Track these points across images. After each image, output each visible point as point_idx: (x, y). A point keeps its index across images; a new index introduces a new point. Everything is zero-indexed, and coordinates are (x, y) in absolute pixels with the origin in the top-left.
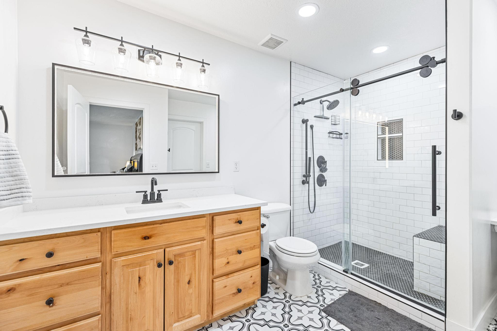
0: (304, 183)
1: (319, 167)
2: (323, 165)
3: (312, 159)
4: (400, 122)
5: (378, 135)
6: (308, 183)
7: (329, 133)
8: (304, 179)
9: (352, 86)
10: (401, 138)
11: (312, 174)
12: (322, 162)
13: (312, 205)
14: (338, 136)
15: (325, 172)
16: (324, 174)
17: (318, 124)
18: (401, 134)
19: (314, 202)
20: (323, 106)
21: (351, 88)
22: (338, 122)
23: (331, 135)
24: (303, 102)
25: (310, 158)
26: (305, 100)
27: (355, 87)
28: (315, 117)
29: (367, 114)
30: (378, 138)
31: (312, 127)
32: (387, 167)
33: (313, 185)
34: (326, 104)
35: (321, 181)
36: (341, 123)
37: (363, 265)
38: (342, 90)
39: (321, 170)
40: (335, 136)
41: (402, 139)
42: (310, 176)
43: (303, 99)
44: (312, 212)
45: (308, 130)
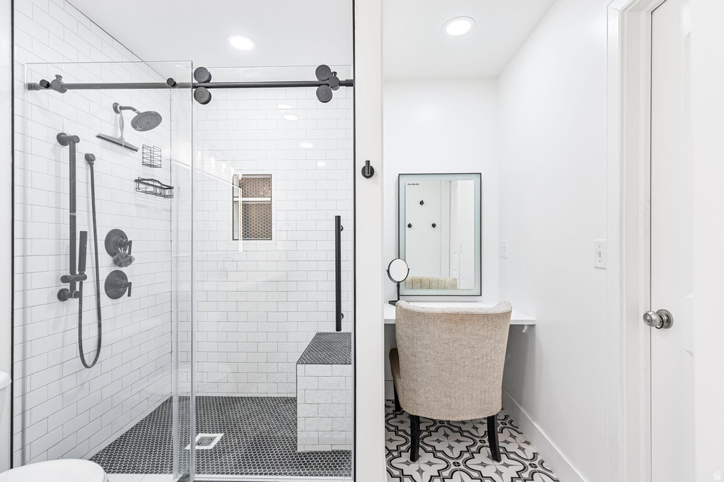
0: (62, 296)
1: (112, 253)
2: (121, 250)
3: (90, 237)
4: (267, 180)
5: (233, 197)
6: (79, 295)
7: (139, 181)
8: (67, 286)
9: (195, 81)
10: (269, 205)
11: (89, 271)
12: (118, 244)
13: (89, 347)
14: (158, 191)
15: (126, 266)
16: (124, 269)
17: (106, 155)
18: (269, 199)
19: (96, 338)
20: (122, 118)
21: (194, 86)
22: (159, 163)
23: (141, 186)
24: (57, 85)
25: (84, 234)
26: (65, 81)
27: (202, 87)
28: (98, 137)
29: (213, 160)
30: (233, 202)
31: (90, 159)
32: (241, 250)
33: (94, 299)
34: (129, 116)
35: (117, 286)
36: (165, 164)
37: (212, 439)
38: (172, 84)
39: (116, 262)
40: (151, 189)
41: (270, 208)
42: (85, 278)
43: (59, 77)
44: (89, 362)
45: (77, 164)
